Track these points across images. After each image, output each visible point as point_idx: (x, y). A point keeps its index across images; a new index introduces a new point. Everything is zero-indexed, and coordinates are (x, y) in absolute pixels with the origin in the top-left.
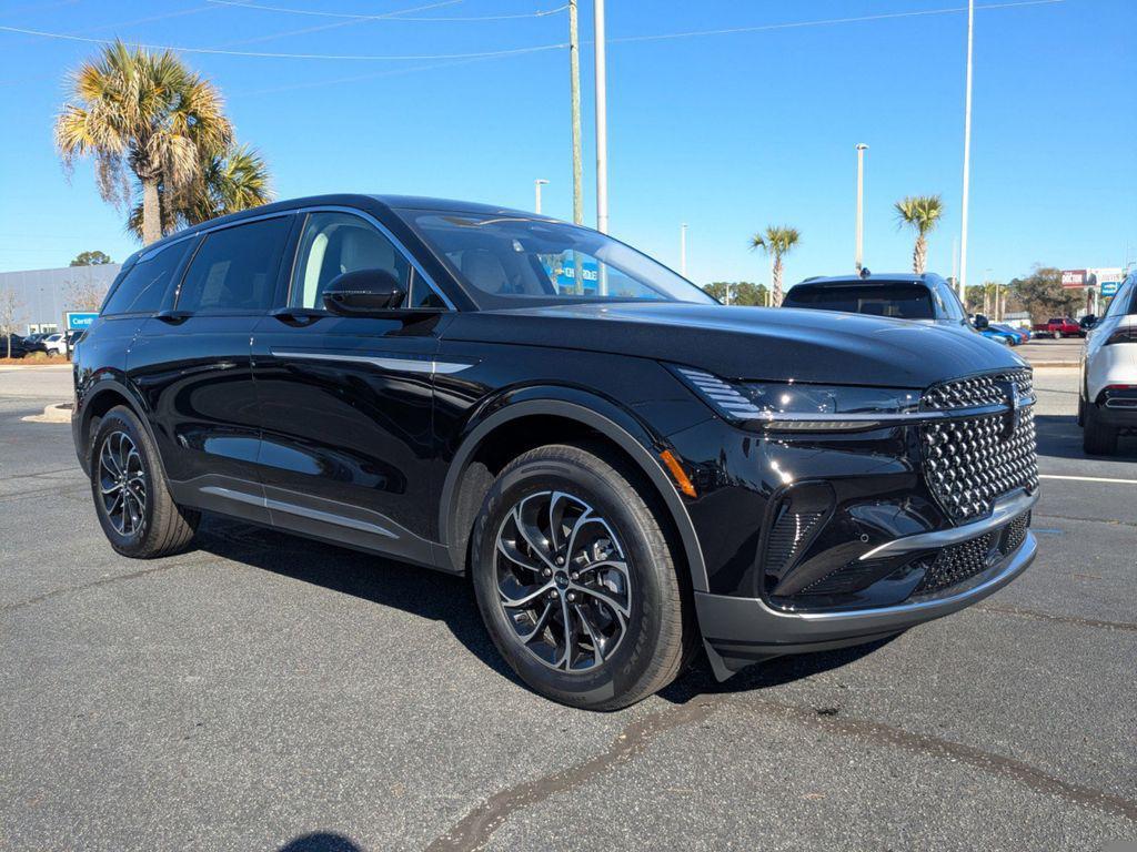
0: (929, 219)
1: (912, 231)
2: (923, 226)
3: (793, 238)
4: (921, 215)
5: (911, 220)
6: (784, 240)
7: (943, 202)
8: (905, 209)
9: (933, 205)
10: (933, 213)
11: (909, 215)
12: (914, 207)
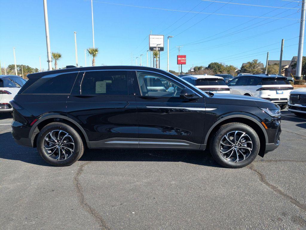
0: (95, 54)
1: (91, 57)
2: (94, 56)
3: (60, 56)
4: (93, 52)
5: (91, 54)
6: (57, 56)
7: (98, 50)
8: (89, 51)
9: (96, 50)
10: (96, 52)
11: (91, 52)
12: (92, 51)
